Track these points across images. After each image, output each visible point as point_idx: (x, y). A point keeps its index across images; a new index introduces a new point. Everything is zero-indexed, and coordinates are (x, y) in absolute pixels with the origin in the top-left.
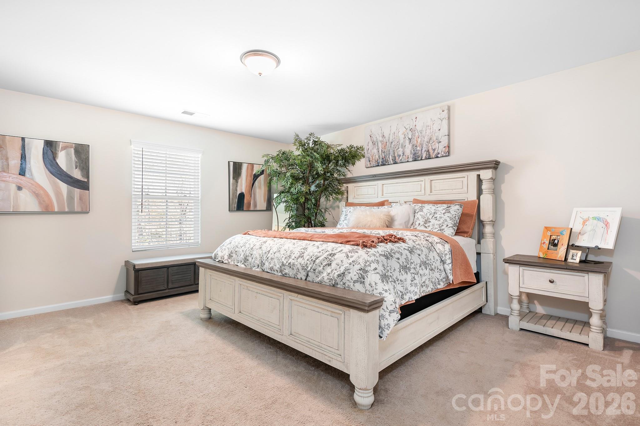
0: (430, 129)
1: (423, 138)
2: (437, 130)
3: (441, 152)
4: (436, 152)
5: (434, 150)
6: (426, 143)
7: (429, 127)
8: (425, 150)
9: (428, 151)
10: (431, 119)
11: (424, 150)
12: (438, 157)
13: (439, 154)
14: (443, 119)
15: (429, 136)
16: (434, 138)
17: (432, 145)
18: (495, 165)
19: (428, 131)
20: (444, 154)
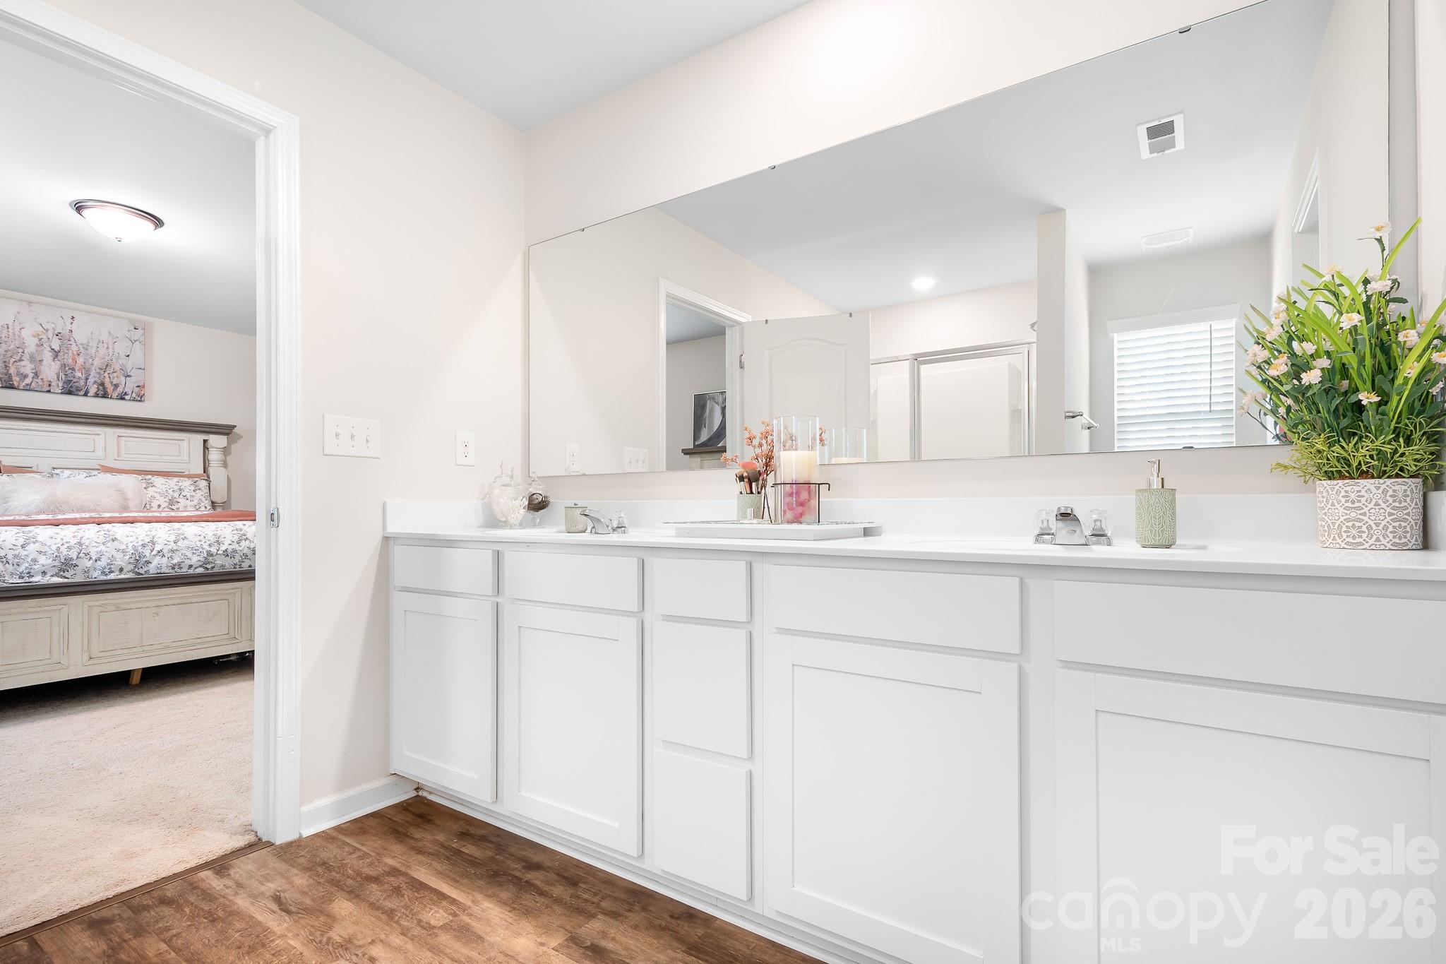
0: (108, 348)
1: (91, 360)
2: (122, 355)
3: (130, 393)
4: (120, 390)
5: (116, 386)
6: (98, 371)
7: (106, 346)
8: (95, 382)
9: (102, 384)
10: (110, 333)
11: (91, 380)
12: (124, 399)
13: (126, 394)
14: (135, 341)
15: (103, 359)
16: (117, 368)
17: (111, 376)
18: (226, 430)
19: (102, 351)
20: (137, 397)
